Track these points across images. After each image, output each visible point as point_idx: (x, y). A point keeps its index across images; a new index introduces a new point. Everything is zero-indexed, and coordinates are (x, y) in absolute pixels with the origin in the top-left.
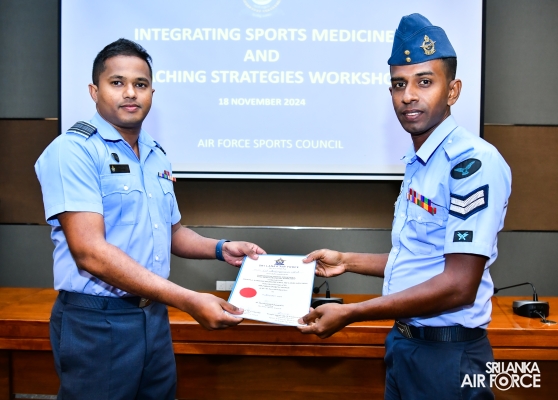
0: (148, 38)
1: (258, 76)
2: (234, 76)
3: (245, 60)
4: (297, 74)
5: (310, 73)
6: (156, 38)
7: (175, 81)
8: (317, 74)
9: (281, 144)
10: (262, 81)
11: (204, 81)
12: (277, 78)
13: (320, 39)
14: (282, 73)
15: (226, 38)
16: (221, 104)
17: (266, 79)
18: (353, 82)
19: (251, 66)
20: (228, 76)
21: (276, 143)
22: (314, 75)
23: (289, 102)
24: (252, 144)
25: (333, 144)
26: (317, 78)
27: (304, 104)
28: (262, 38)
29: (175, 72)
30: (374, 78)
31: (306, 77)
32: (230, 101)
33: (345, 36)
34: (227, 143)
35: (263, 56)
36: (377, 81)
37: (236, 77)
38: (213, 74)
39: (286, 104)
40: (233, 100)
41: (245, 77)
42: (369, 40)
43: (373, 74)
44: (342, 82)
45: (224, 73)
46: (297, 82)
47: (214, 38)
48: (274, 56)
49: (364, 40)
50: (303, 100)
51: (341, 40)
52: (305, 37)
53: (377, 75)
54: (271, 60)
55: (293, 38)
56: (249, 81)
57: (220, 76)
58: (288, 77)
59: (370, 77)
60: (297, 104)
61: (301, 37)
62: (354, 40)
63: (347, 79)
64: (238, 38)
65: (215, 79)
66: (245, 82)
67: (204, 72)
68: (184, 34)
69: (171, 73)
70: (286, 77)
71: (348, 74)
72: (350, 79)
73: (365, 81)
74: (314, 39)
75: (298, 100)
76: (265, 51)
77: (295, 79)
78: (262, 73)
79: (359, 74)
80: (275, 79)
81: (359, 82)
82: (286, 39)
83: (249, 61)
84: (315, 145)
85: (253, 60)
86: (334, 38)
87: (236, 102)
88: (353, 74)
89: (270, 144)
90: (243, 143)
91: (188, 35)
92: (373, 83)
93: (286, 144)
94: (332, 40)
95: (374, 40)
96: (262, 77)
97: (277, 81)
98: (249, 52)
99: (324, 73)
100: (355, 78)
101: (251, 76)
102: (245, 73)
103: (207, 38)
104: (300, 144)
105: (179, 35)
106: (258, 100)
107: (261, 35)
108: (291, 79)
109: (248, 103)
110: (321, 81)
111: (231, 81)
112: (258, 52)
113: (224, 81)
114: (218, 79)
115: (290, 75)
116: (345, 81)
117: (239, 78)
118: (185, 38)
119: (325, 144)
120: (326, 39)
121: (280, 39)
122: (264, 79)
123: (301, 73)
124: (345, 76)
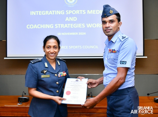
0: (35, 14)
1: (70, 25)
2: (62, 25)
3: (66, 20)
4: (83, 25)
5: (87, 24)
6: (37, 14)
7: (43, 28)
8: (89, 24)
9: (78, 47)
10: (71, 27)
11: (53, 27)
12: (76, 26)
13: (90, 13)
14: (78, 24)
15: (60, 14)
16: (58, 35)
17: (73, 26)
19: (68, 22)
20: (60, 26)
21: (76, 47)
22: (88, 25)
23: (80, 34)
24: (68, 47)
25: (95, 47)
26: (89, 26)
27: (85, 34)
28: (71, 13)
29: (43, 25)
31: (86, 25)
32: (61, 34)
33: (98, 12)
35: (72, 19)
37: (63, 26)
38: (56, 25)
39: (79, 34)
40: (62, 33)
41: (66, 26)
44: (97, 27)
45: (59, 25)
47: (56, 14)
50: (85, 33)
52: (85, 13)
54: (74, 20)
55: (81, 13)
57: (58, 26)
58: (80, 26)
61: (84, 13)
62: (101, 13)
64: (64, 14)
65: (56, 27)
67: (53, 25)
68: (46, 13)
69: (42, 25)
70: (79, 26)
74: (88, 13)
75: (83, 33)
76: (72, 18)
77: (82, 26)
78: (71, 24)
80: (75, 26)
82: (79, 13)
83: (67, 21)
84: (89, 47)
85: (69, 20)
89: (74, 47)
90: (65, 47)
94: (94, 13)
96: (71, 26)
97: (76, 27)
98: (67, 18)
99: (92, 24)
101: (68, 25)
102: (66, 25)
103: (53, 14)
104: (84, 47)
105: (45, 13)
106: (70, 33)
107: (71, 12)
108: (81, 26)
109: (67, 34)
110: (91, 27)
111: (62, 27)
112: (70, 18)
113: (59, 27)
114: (57, 27)
115: (81, 25)
116: (98, 26)
117: (64, 26)
118: (46, 14)
119: (93, 47)
120: (92, 13)
121: (77, 13)
122: (72, 26)
123: (84, 24)
124: (98, 25)
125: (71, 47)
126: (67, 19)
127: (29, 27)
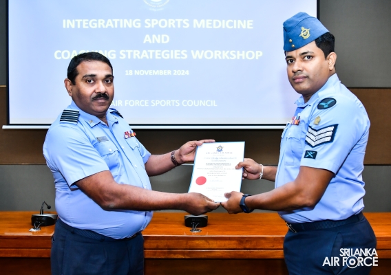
0: (73, 26)
1: (154, 54)
2: (136, 54)
3: (145, 42)
4: (183, 52)
5: (192, 52)
6: (79, 26)
8: (197, 52)
9: (171, 103)
10: (157, 57)
11: (114, 57)
12: (168, 55)
13: (199, 26)
14: (172, 51)
15: (130, 26)
16: (127, 74)
18: (224, 58)
19: (148, 46)
20: (132, 54)
21: (168, 103)
22: (195, 53)
23: (177, 73)
24: (150, 104)
25: (209, 103)
26: (197, 55)
27: (188, 74)
28: (157, 26)
30: (239, 54)
31: (189, 54)
32: (133, 72)
33: (217, 24)
34: (132, 103)
35: (157, 39)
36: (241, 57)
37: (138, 55)
38: (121, 52)
39: (174, 74)
40: (136, 71)
41: (145, 54)
42: (235, 27)
43: (238, 52)
44: (216, 58)
45: (129, 52)
46: (182, 58)
47: (121, 26)
48: (165, 39)
49: (232, 27)
50: (187, 71)
51: (215, 27)
52: (188, 25)
53: (241, 53)
54: (163, 42)
55: (179, 26)
56: (148, 58)
57: (126, 54)
58: (176, 54)
59: (236, 54)
60: (183, 74)
61: (186, 25)
62: (224, 27)
63: (219, 55)
64: (139, 26)
65: (122, 56)
66: (145, 58)
67: (114, 51)
68: (99, 23)
70: (175, 54)
71: (220, 52)
72: (221, 55)
73: (233, 57)
74: (195, 27)
75: (184, 71)
76: (159, 36)
77: (181, 55)
78: (157, 51)
79: (228, 52)
80: (166, 56)
81: (228, 58)
82: (174, 26)
83: (147, 42)
84: (196, 104)
85: (150, 42)
86: (209, 25)
87: (138, 73)
88: (224, 52)
89: (163, 103)
90: (143, 103)
91: (103, 24)
92: (238, 58)
93: (175, 103)
94: (208, 27)
95: (239, 27)
96: (157, 54)
97: (168, 57)
98: (147, 36)
99: (203, 51)
100: (225, 54)
101: (149, 54)
102: (145, 51)
103: (116, 26)
104: (186, 103)
105: (95, 24)
106: (154, 71)
107: (156, 23)
108: (178, 56)
109: (147, 74)
110: (200, 57)
111: (135, 57)
112: (154, 36)
113: (129, 57)
114: (124, 56)
115: (178, 53)
116: (218, 57)
117: (140, 55)
118: (99, 27)
119: (204, 103)
120: (204, 27)
121: (170, 27)
122: (159, 56)
123: (186, 51)
124: (218, 53)
125: (155, 102)
126: (147, 39)
127: (59, 55)
